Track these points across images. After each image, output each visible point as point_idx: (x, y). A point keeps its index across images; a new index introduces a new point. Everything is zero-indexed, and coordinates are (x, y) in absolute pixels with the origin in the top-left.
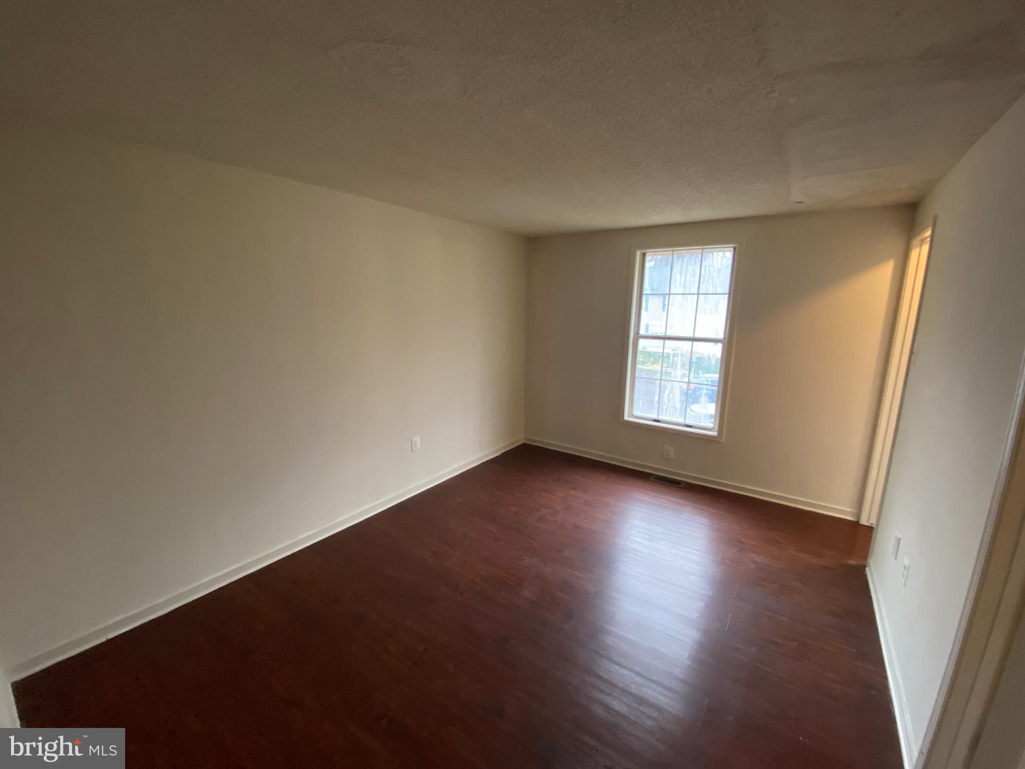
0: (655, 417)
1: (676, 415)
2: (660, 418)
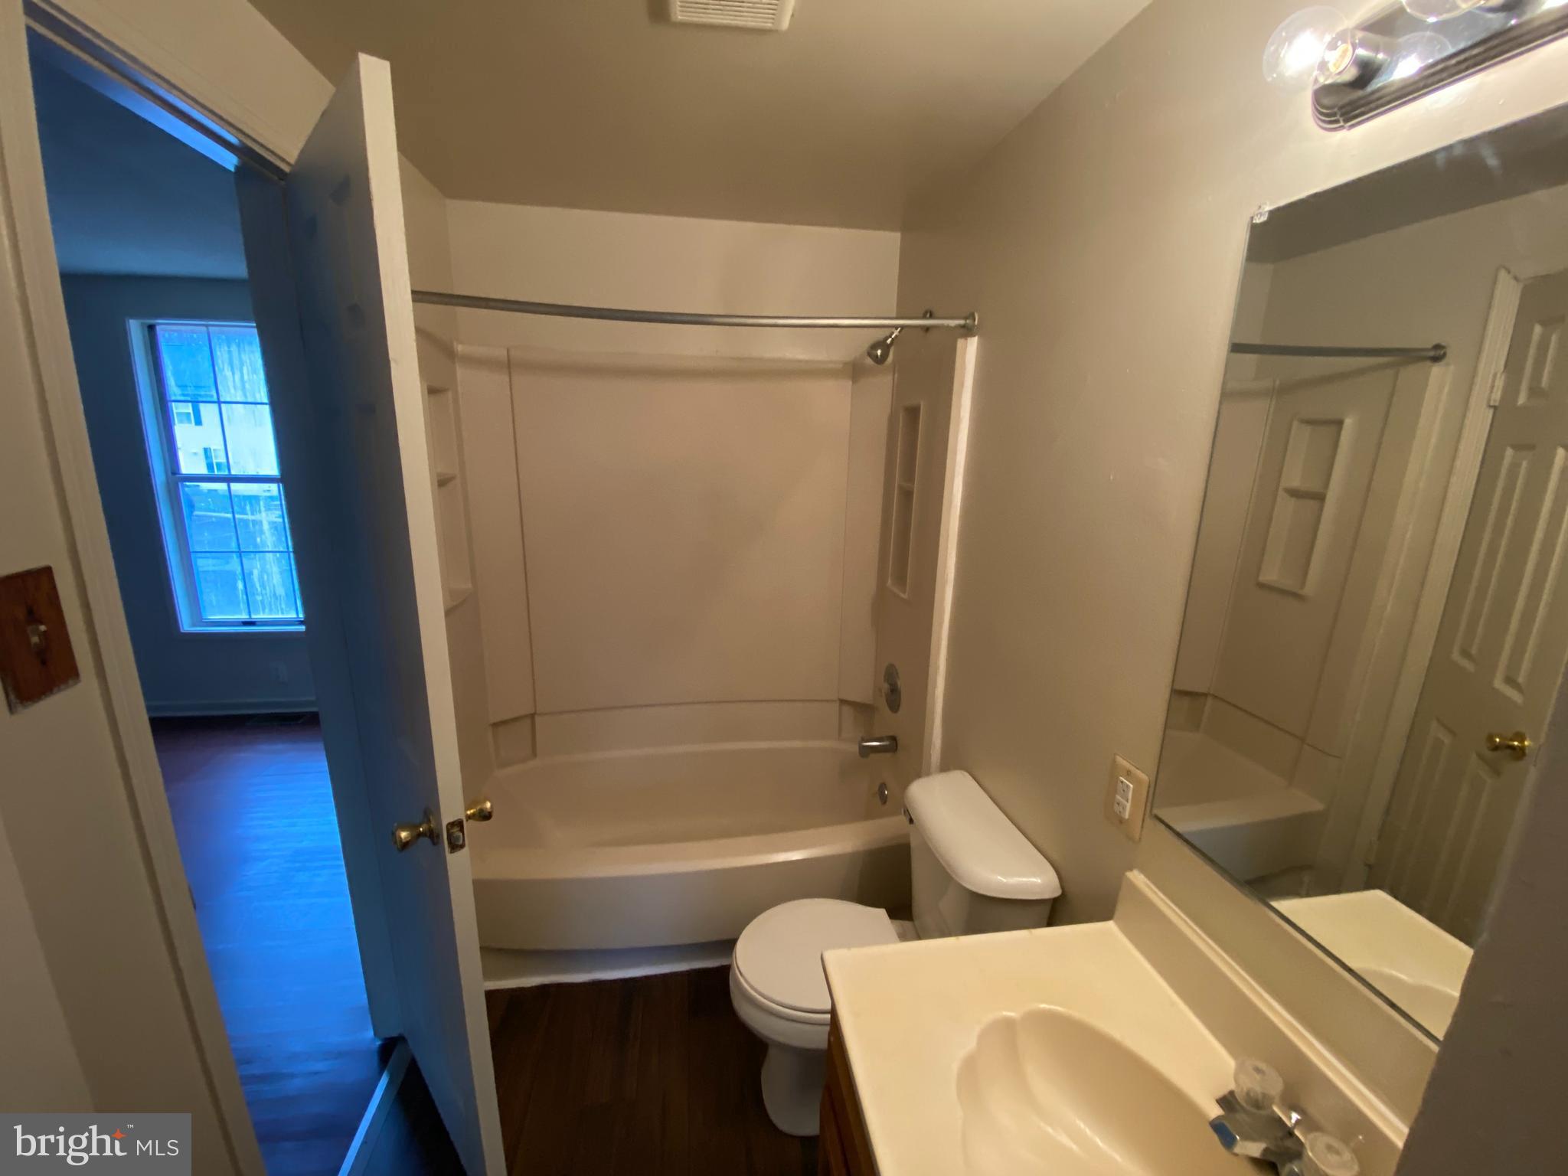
0: (244, 616)
1: (282, 609)
2: (255, 617)
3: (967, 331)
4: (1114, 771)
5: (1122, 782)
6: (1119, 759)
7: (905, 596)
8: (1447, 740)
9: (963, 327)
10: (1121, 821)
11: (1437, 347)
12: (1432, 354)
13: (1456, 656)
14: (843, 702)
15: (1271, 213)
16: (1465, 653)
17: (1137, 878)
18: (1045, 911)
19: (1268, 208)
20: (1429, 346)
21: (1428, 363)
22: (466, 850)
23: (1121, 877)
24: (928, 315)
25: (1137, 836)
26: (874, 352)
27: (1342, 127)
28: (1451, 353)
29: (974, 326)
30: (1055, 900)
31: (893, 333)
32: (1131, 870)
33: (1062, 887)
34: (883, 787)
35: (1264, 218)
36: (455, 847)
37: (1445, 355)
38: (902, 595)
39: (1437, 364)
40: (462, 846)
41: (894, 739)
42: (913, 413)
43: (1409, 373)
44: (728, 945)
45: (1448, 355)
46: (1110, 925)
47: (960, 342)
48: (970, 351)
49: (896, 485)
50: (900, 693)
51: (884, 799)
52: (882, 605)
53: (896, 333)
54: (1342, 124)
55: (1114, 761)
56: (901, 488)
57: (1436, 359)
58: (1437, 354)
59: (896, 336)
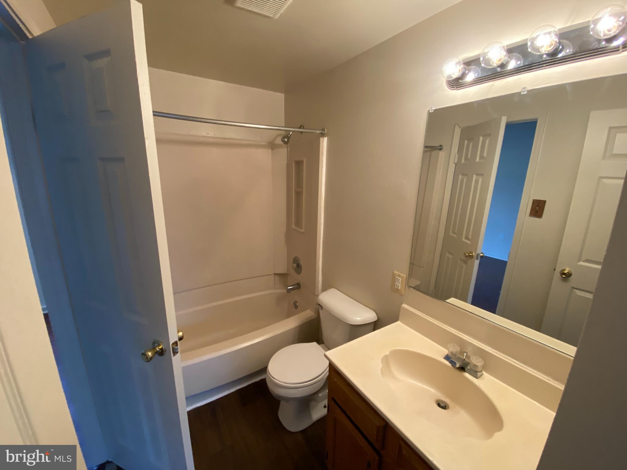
3: (323, 135)
4: (394, 275)
5: (397, 279)
6: (395, 272)
7: (302, 231)
8: (451, 256)
9: (322, 133)
10: (397, 290)
11: (441, 146)
12: (439, 148)
13: (451, 234)
14: (275, 274)
15: (435, 110)
16: (454, 232)
17: (405, 306)
18: (372, 325)
19: (434, 108)
20: (438, 145)
21: (438, 151)
22: (179, 354)
23: (400, 307)
24: (302, 127)
25: (403, 293)
26: (284, 139)
27: (455, 89)
28: (444, 148)
29: (325, 133)
30: (375, 322)
31: (290, 133)
32: (402, 304)
33: (378, 318)
34: (295, 303)
35: (433, 111)
36: (175, 352)
37: (442, 148)
38: (301, 231)
39: (441, 151)
40: (177, 353)
41: (298, 284)
42: (299, 163)
43: (434, 153)
44: (264, 370)
45: (443, 148)
46: (399, 322)
47: (321, 139)
48: (324, 142)
49: (293, 190)
50: (301, 267)
51: (296, 307)
52: (289, 235)
53: (291, 133)
54: (455, 88)
55: (393, 273)
56: (295, 191)
57: (440, 149)
58: (440, 148)
59: (291, 134)
